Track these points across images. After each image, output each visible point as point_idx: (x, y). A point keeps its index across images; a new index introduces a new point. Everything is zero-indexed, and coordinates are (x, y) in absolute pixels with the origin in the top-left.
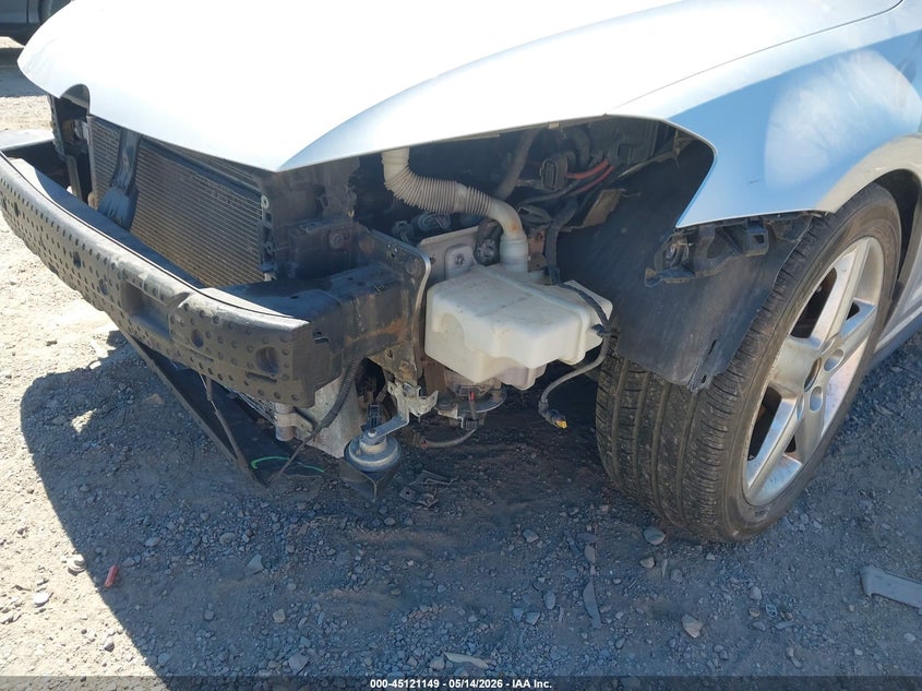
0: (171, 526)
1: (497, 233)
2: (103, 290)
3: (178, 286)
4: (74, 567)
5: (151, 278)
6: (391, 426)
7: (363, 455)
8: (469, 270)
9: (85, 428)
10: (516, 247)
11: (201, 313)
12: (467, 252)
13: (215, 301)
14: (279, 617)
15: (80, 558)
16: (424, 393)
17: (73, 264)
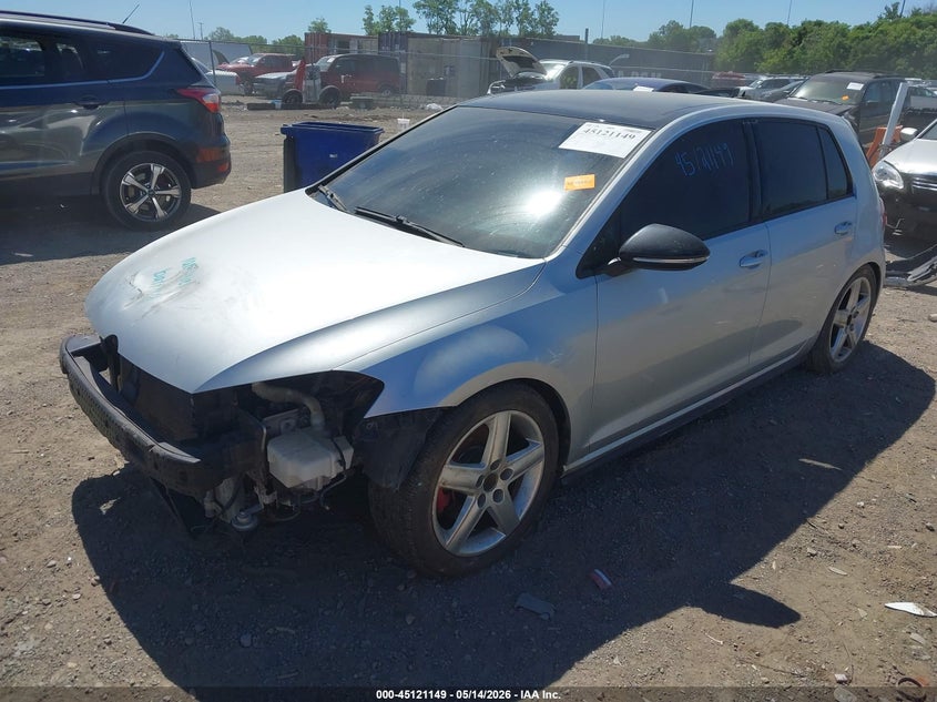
0: (147, 563)
1: (308, 413)
2: (118, 440)
3: (150, 442)
4: (94, 582)
5: (139, 437)
6: (255, 509)
7: (239, 523)
8: (293, 430)
9: (108, 511)
10: (317, 420)
11: (158, 455)
12: (292, 422)
13: (166, 449)
14: (195, 607)
15: (98, 578)
16: (268, 493)
17: (105, 425)
